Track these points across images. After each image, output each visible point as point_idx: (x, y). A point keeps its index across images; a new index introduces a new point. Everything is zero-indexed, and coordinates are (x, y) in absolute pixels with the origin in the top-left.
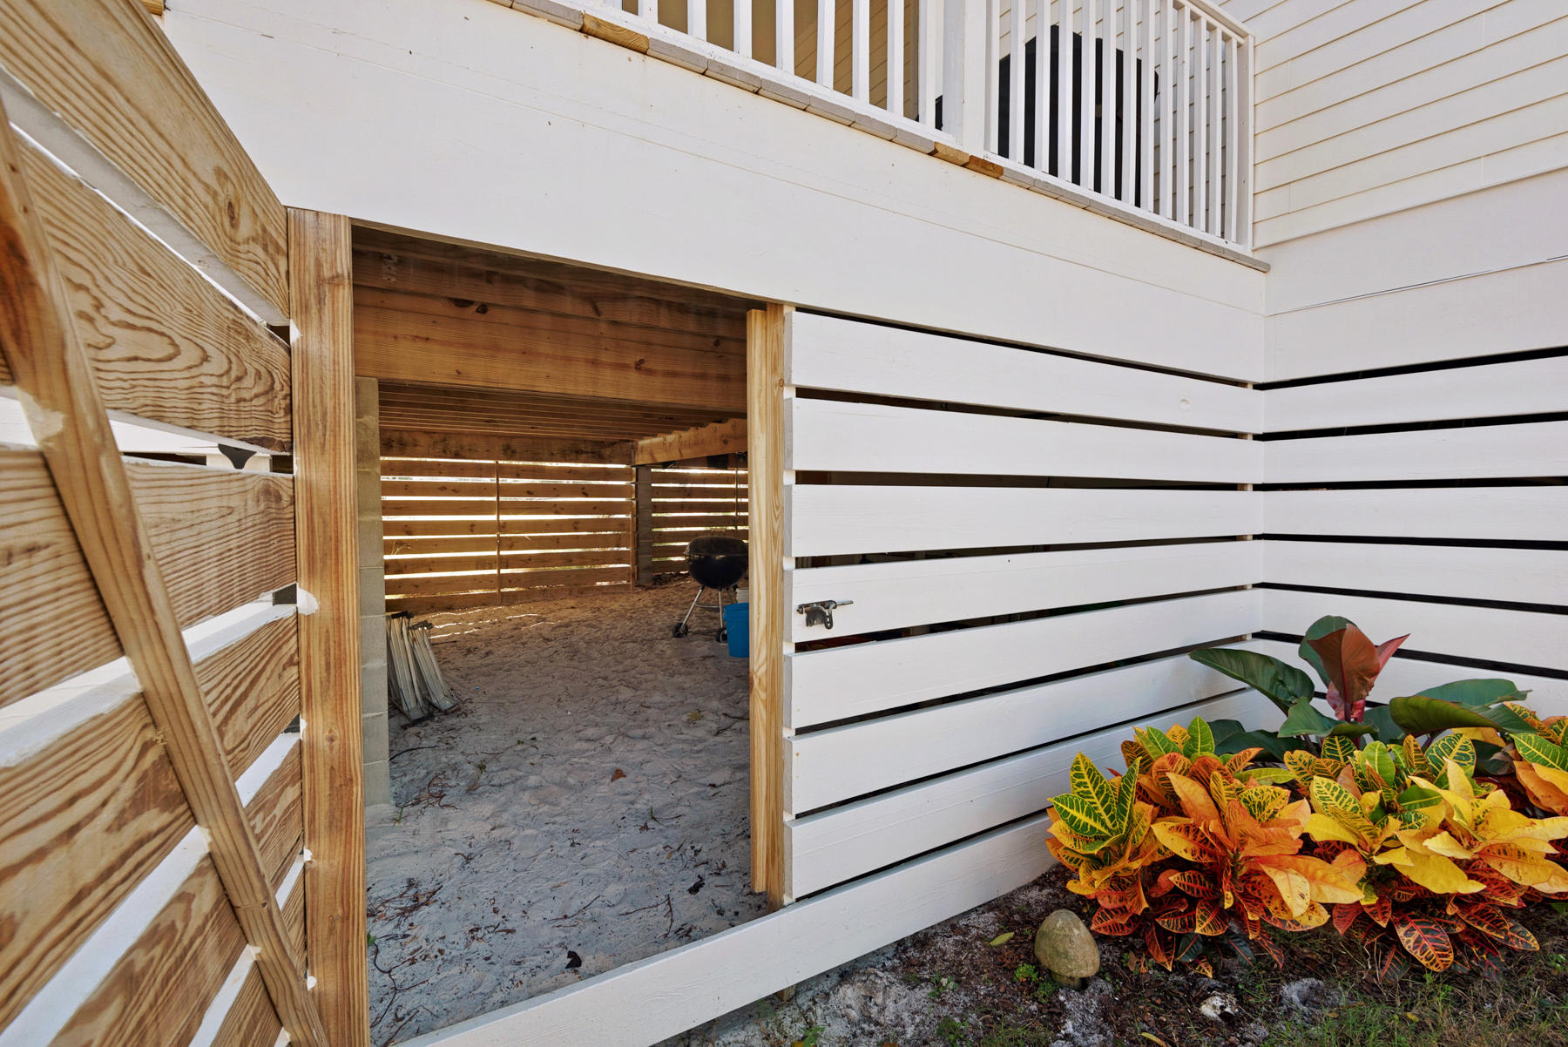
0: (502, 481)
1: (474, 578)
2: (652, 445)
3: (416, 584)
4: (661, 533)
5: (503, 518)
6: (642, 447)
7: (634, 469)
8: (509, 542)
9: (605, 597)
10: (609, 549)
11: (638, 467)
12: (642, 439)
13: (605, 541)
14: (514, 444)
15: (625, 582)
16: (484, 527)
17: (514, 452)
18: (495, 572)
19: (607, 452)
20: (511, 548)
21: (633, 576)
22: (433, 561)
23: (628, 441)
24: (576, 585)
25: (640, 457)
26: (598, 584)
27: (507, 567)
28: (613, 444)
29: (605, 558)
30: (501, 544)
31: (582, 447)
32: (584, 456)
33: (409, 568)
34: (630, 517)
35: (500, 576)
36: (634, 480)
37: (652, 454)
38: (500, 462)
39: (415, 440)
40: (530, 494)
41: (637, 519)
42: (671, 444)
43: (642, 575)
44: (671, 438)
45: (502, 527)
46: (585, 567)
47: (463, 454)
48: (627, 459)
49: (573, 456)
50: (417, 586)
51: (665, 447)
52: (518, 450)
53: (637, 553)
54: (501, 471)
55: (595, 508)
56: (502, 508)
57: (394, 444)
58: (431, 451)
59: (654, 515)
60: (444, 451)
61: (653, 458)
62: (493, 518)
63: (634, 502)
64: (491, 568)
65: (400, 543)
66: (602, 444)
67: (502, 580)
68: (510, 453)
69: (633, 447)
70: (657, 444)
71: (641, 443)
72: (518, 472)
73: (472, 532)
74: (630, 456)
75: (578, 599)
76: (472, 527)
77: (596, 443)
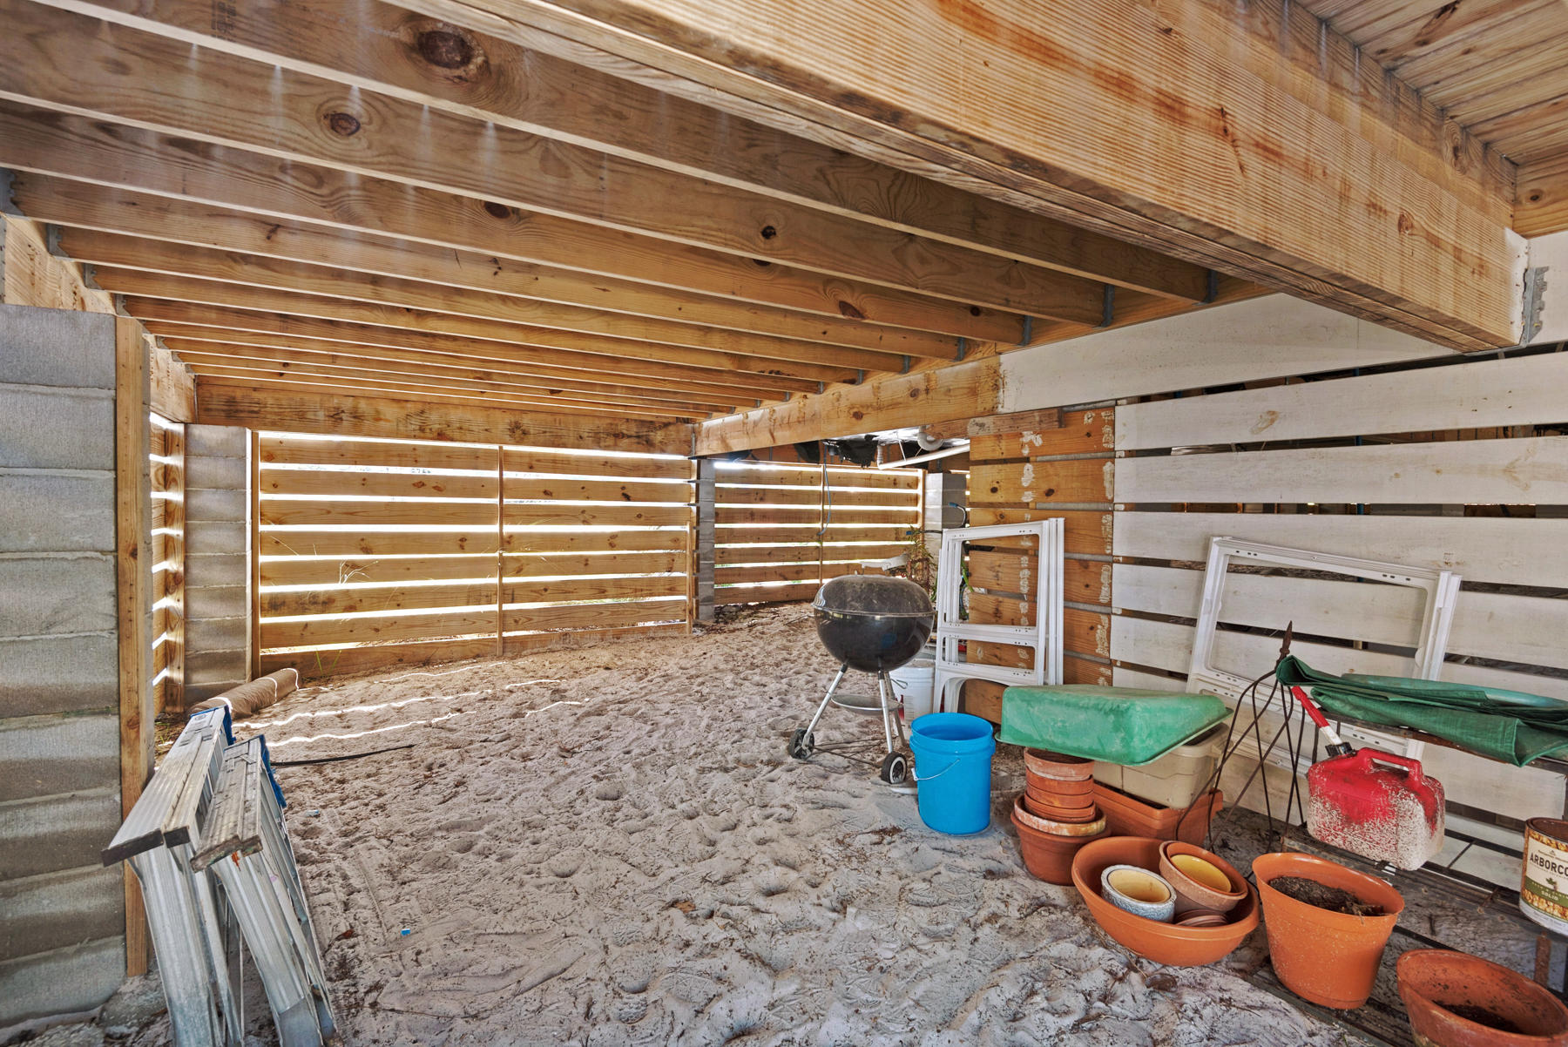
0: (508, 475)
1: (464, 618)
2: (724, 426)
3: (376, 628)
4: (723, 551)
5: (509, 529)
6: (708, 430)
7: (695, 461)
8: (517, 565)
9: (653, 645)
10: (656, 575)
11: (700, 458)
12: (708, 416)
13: (653, 563)
14: (526, 421)
15: (678, 621)
16: (480, 542)
17: (525, 433)
18: (494, 607)
19: (658, 436)
20: (519, 572)
21: (691, 612)
22: (403, 592)
23: (687, 421)
24: (611, 626)
25: (705, 444)
26: (640, 624)
27: (513, 601)
28: (666, 425)
29: (650, 587)
30: (503, 567)
31: (623, 428)
32: (626, 441)
33: (365, 603)
34: (687, 528)
35: (503, 615)
36: (694, 478)
37: (723, 440)
38: (506, 448)
39: (378, 412)
40: (547, 494)
41: (698, 532)
42: (756, 424)
43: (703, 609)
44: (755, 414)
45: (506, 542)
46: (622, 601)
47: (448, 433)
48: (687, 446)
49: (610, 441)
50: (377, 630)
51: (746, 428)
52: (532, 431)
53: (696, 581)
54: (505, 461)
55: (639, 516)
56: (506, 515)
57: (344, 416)
58: (402, 428)
59: (717, 526)
60: (422, 430)
61: (727, 446)
62: (493, 529)
63: (694, 509)
64: (489, 602)
65: (352, 565)
66: (650, 425)
67: (504, 620)
68: (518, 433)
69: (694, 431)
70: (733, 425)
71: (707, 424)
72: (532, 464)
73: (462, 549)
74: (688, 443)
75: (614, 649)
76: (462, 542)
77: (642, 423)
